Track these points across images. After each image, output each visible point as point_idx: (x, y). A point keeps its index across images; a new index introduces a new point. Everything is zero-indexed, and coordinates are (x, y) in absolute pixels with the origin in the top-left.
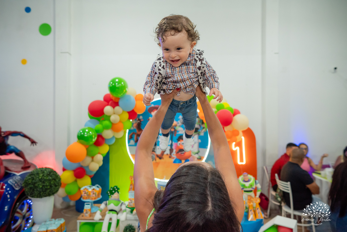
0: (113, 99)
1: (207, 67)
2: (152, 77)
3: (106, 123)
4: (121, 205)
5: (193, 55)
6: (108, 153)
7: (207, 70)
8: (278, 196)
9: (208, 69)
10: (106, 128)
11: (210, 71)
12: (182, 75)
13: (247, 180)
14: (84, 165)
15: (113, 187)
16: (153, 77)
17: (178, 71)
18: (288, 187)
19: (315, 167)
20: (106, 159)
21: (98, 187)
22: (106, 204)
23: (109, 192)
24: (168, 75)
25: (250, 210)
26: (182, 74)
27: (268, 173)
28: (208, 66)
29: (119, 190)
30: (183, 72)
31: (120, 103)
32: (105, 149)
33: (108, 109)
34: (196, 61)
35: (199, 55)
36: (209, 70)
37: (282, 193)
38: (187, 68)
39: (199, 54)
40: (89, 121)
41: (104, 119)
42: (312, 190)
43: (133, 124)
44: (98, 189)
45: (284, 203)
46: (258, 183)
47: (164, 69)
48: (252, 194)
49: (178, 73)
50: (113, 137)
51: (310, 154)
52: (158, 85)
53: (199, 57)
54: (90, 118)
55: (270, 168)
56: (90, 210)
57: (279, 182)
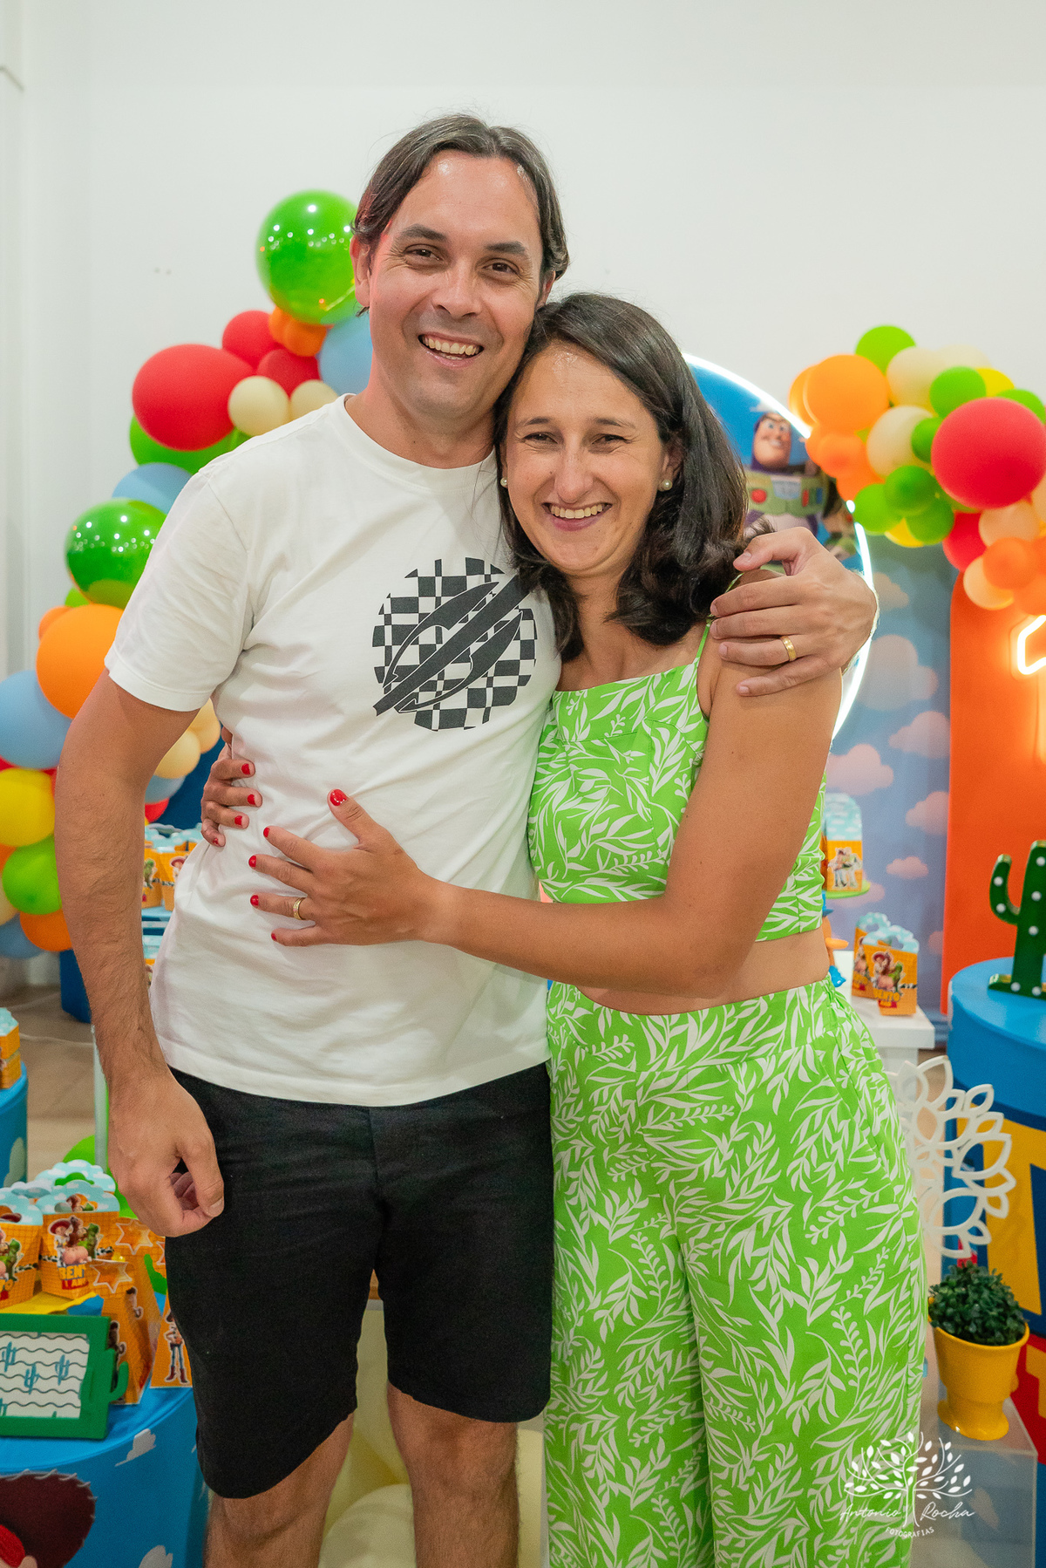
0: (286, 336)
31: (326, 362)
33: (254, 397)
54: (141, 457)
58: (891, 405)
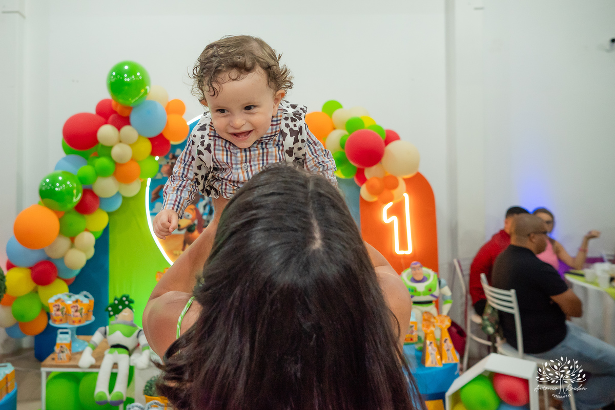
0: (118, 109)
1: (309, 146)
2: (186, 165)
3: (102, 161)
4: (138, 336)
5: (277, 121)
6: (106, 231)
7: (310, 153)
8: (487, 323)
9: (311, 150)
10: (101, 173)
11: (318, 153)
12: (249, 169)
13: (419, 278)
14: (54, 254)
15: (119, 297)
16: (189, 166)
17: (242, 160)
18: (510, 302)
19: (569, 262)
20: (102, 243)
21: (86, 296)
22: (105, 334)
23: (110, 309)
24: (220, 165)
25: (428, 342)
26: (251, 166)
27: (463, 276)
28: (312, 142)
29: (132, 305)
30: (254, 161)
31: (133, 119)
32: (99, 220)
33: (106, 132)
34: (283, 134)
35: (292, 122)
36: (313, 151)
37: (496, 316)
38: (263, 153)
39: (292, 118)
40: (64, 159)
41: (97, 155)
42: (566, 308)
43: (161, 166)
44: (86, 301)
45: (502, 339)
46: (444, 286)
47: (210, 152)
48: (432, 309)
49: (241, 163)
50: (118, 193)
51: (558, 233)
52: (199, 184)
53: (291, 125)
54: (67, 152)
55: (467, 265)
56: (70, 345)
57: (487, 288)
58: (334, 129)
